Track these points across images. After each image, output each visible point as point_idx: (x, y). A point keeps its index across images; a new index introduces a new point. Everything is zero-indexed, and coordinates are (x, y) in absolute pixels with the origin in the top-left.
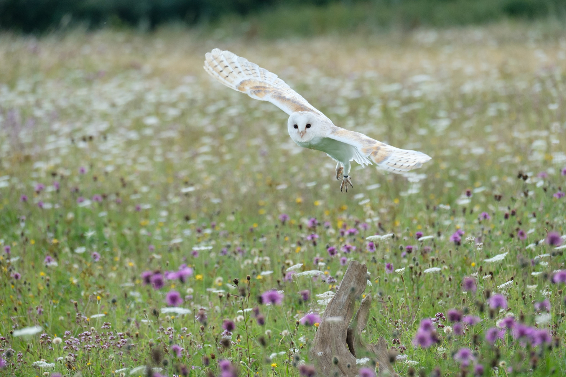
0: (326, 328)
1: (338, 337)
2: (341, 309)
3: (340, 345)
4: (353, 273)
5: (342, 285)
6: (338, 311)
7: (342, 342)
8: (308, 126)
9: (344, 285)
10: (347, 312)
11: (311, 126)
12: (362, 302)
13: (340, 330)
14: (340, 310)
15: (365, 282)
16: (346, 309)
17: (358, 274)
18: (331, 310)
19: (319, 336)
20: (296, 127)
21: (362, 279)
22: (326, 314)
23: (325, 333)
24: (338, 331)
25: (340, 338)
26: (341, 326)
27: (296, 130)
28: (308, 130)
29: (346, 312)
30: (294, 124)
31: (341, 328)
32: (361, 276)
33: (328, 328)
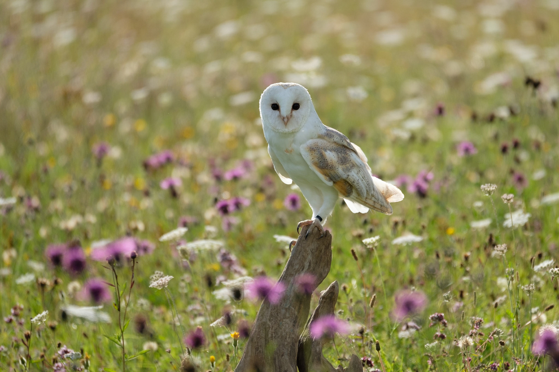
0: (263, 340)
1: (282, 356)
2: (287, 307)
3: (286, 368)
4: (309, 246)
5: (290, 267)
6: (283, 311)
7: (290, 365)
8: (296, 107)
9: (293, 267)
10: (299, 312)
11: (300, 107)
12: (322, 295)
13: (286, 343)
14: (286, 309)
15: (328, 261)
16: (297, 308)
17: (317, 248)
18: (270, 310)
19: (250, 354)
20: (275, 107)
21: (323, 256)
22: (262, 316)
23: (260, 349)
24: (284, 345)
25: (286, 358)
26: (288, 337)
27: (277, 112)
28: (295, 112)
29: (296, 313)
30: (272, 103)
31: (289, 340)
32: (321, 251)
33: (266, 340)
